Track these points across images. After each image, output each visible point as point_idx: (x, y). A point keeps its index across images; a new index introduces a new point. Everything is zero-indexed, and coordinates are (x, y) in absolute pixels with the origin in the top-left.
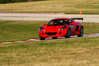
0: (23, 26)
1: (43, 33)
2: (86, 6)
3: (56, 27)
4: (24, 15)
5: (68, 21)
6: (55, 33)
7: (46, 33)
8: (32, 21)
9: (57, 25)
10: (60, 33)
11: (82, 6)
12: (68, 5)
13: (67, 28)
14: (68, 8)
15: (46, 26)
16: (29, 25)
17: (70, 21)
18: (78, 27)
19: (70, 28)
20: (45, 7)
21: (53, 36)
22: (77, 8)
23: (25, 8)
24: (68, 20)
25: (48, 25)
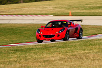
0: (9, 29)
1: (40, 36)
2: (78, 8)
3: (54, 29)
4: (11, 17)
5: (67, 23)
6: (53, 36)
7: (43, 36)
8: (19, 24)
9: (55, 27)
10: (58, 35)
11: (73, 7)
12: (58, 6)
13: (65, 30)
14: (59, 10)
15: (43, 28)
16: (16, 28)
17: (69, 23)
18: (77, 29)
19: (68, 31)
20: (34, 8)
21: (51, 39)
22: (68, 9)
23: (14, 10)
24: (67, 21)
25: (46, 27)
